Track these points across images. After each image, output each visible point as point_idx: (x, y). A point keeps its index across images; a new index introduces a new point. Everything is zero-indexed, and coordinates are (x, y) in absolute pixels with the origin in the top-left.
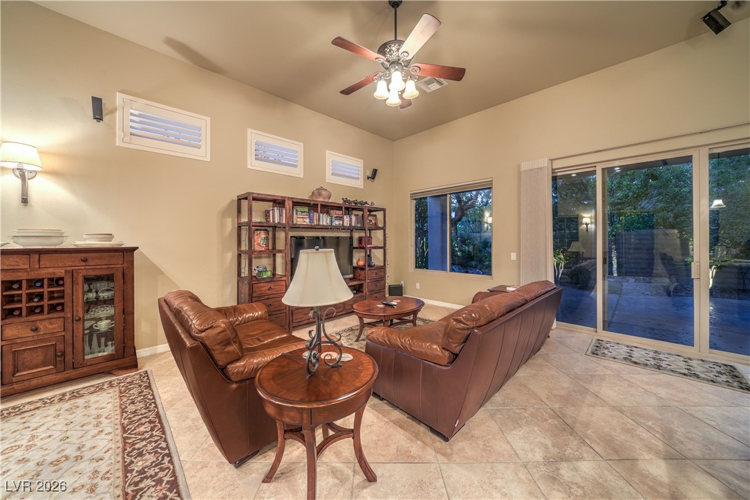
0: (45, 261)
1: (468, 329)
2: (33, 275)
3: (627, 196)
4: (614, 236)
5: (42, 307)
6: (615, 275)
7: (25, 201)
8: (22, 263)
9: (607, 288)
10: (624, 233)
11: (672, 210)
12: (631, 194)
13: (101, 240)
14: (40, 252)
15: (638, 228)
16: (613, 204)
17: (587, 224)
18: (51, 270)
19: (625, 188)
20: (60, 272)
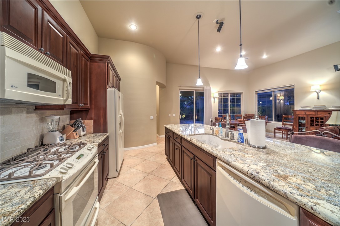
0: (319, 113)
2: (316, 116)
5: (318, 124)
7: (318, 98)
8: (313, 113)
13: (336, 108)
14: (318, 111)
18: (320, 116)
20: (322, 116)
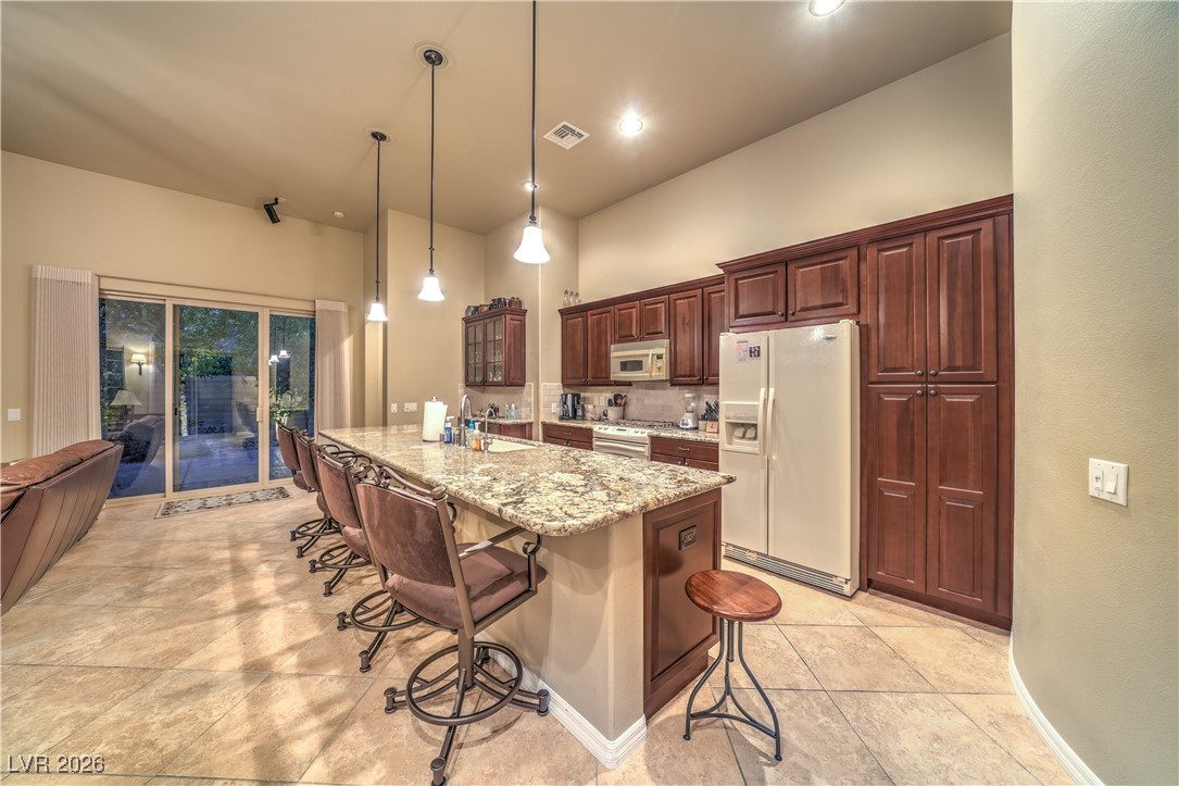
1: (18, 490)
3: (200, 333)
4: (183, 382)
6: (185, 434)
9: (177, 453)
10: (196, 378)
11: (250, 355)
12: (205, 330)
15: (215, 374)
16: (182, 340)
17: (140, 364)
19: (198, 322)
